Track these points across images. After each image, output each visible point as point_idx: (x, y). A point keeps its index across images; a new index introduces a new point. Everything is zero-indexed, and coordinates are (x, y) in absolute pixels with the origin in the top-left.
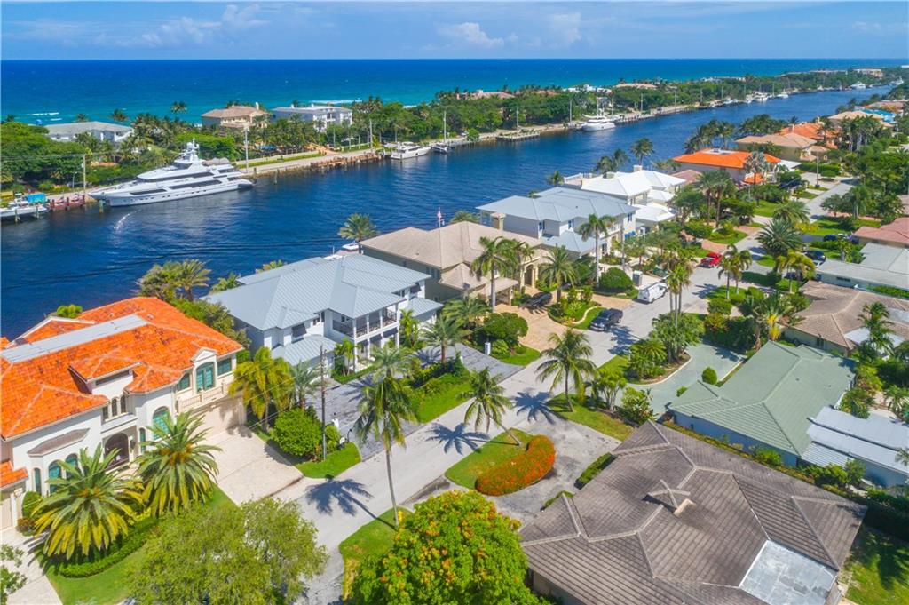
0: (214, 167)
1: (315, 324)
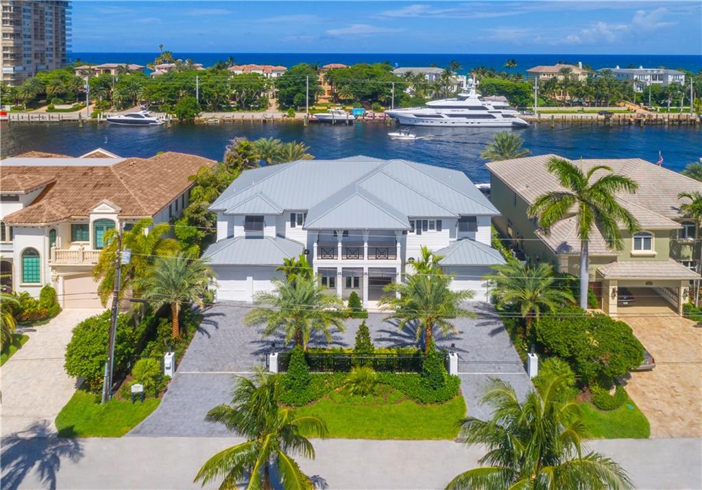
0: (490, 102)
1: (293, 225)
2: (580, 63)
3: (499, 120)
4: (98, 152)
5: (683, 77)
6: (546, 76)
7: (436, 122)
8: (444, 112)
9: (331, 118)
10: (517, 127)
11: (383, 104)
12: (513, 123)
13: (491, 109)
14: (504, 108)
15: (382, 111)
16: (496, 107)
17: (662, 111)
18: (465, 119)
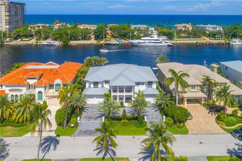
0: (161, 38)
1: (106, 84)
2: (190, 23)
3: (164, 44)
4: (51, 63)
5: (222, 28)
6: (179, 28)
7: (144, 44)
8: (146, 41)
9: (112, 43)
10: (169, 46)
11: (128, 38)
12: (168, 45)
13: (161, 40)
14: (165, 40)
15: (127, 40)
16: (162, 40)
17: (214, 40)
18: (153, 44)
